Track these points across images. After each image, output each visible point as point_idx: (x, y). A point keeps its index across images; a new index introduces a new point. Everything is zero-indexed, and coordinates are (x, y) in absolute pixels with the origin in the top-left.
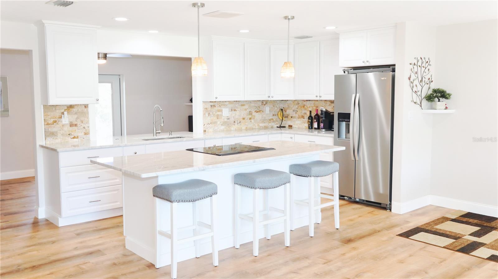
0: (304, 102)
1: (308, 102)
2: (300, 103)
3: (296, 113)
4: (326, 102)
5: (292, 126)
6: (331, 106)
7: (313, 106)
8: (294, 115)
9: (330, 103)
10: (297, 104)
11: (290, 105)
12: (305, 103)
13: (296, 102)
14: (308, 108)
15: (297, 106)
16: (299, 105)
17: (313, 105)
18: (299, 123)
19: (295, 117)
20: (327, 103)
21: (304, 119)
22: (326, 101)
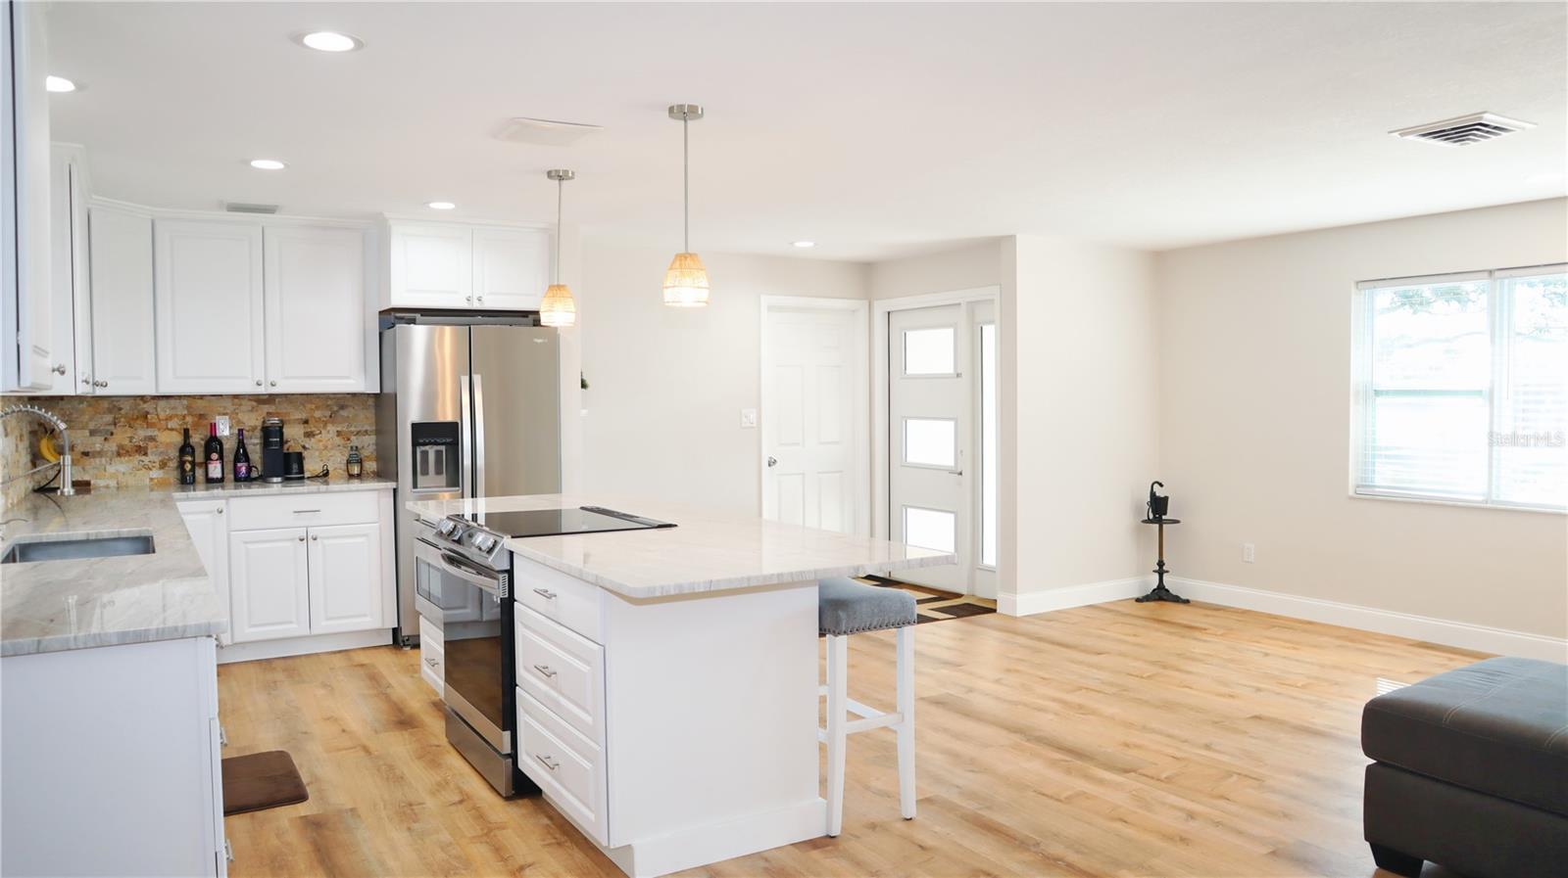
0: (145, 402)
1: (162, 403)
2: (126, 407)
3: (106, 439)
4: (236, 400)
5: (88, 483)
6: (257, 411)
7: (184, 417)
8: (98, 445)
9: (255, 404)
10: (110, 411)
11: (75, 416)
12: (146, 407)
13: (106, 404)
14: (160, 420)
15: (109, 418)
16: (123, 412)
17: (186, 412)
18: (123, 470)
19: (100, 454)
20: (240, 405)
21: (143, 458)
22: (236, 396)
